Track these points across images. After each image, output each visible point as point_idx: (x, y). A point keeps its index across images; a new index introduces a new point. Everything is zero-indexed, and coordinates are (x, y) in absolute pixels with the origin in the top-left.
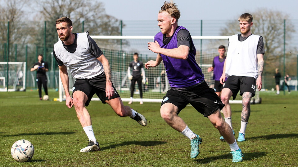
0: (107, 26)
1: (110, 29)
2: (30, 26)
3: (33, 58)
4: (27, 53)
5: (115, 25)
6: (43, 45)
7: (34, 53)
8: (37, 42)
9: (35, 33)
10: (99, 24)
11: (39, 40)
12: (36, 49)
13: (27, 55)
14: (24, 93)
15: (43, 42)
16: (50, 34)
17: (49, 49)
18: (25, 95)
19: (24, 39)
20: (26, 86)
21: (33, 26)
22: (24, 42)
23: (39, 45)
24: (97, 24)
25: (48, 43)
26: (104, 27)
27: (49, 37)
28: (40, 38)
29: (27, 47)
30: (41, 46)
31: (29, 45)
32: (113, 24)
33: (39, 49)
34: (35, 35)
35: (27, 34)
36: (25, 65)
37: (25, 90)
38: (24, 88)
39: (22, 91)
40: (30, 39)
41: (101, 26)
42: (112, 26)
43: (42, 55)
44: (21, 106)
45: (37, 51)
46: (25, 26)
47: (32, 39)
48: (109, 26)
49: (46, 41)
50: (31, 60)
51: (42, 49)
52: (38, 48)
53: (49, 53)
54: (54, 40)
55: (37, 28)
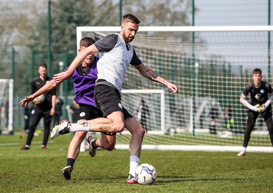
0: (163, 11)
1: (169, 16)
2: (17, 12)
3: (24, 72)
4: (14, 63)
5: (178, 9)
6: (43, 47)
7: (26, 63)
8: (33, 41)
9: (28, 24)
10: (148, 8)
11: (37, 39)
12: (31, 56)
13: (13, 67)
14: (11, 137)
15: (43, 41)
16: (57, 28)
17: (55, 55)
18: (12, 142)
19: (7, 36)
20: (13, 125)
21: (23, 12)
22: (7, 42)
23: (36, 48)
24: (144, 8)
25: (54, 44)
26: (158, 12)
27: (55, 33)
28: (37, 34)
29: (14, 52)
30: (40, 48)
31: (17, 48)
32: (174, 6)
33: (36, 56)
34: (27, 28)
35: (11, 27)
36: (11, 85)
37: (12, 133)
38: (10, 128)
39: (5, 135)
40: (18, 36)
41: (151, 12)
42: (172, 10)
43: (45, 66)
44: (10, 160)
45: (33, 59)
46: (8, 12)
47: (22, 36)
48: (168, 11)
49: (51, 40)
50: (21, 76)
51: (41, 55)
52: (35, 53)
53: (55, 63)
54: (63, 39)
55: (31, 17)
